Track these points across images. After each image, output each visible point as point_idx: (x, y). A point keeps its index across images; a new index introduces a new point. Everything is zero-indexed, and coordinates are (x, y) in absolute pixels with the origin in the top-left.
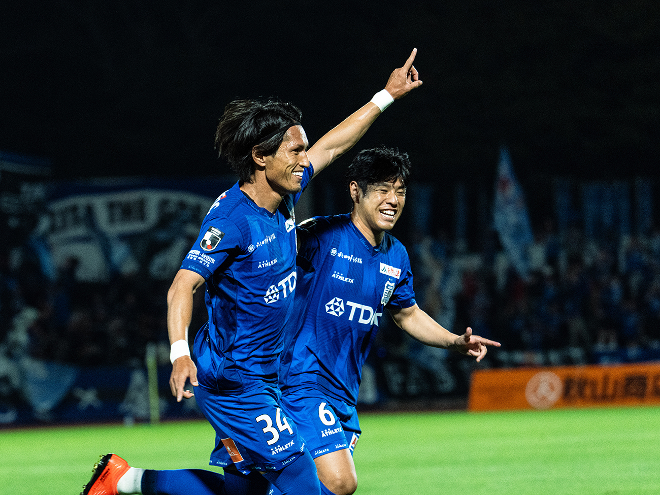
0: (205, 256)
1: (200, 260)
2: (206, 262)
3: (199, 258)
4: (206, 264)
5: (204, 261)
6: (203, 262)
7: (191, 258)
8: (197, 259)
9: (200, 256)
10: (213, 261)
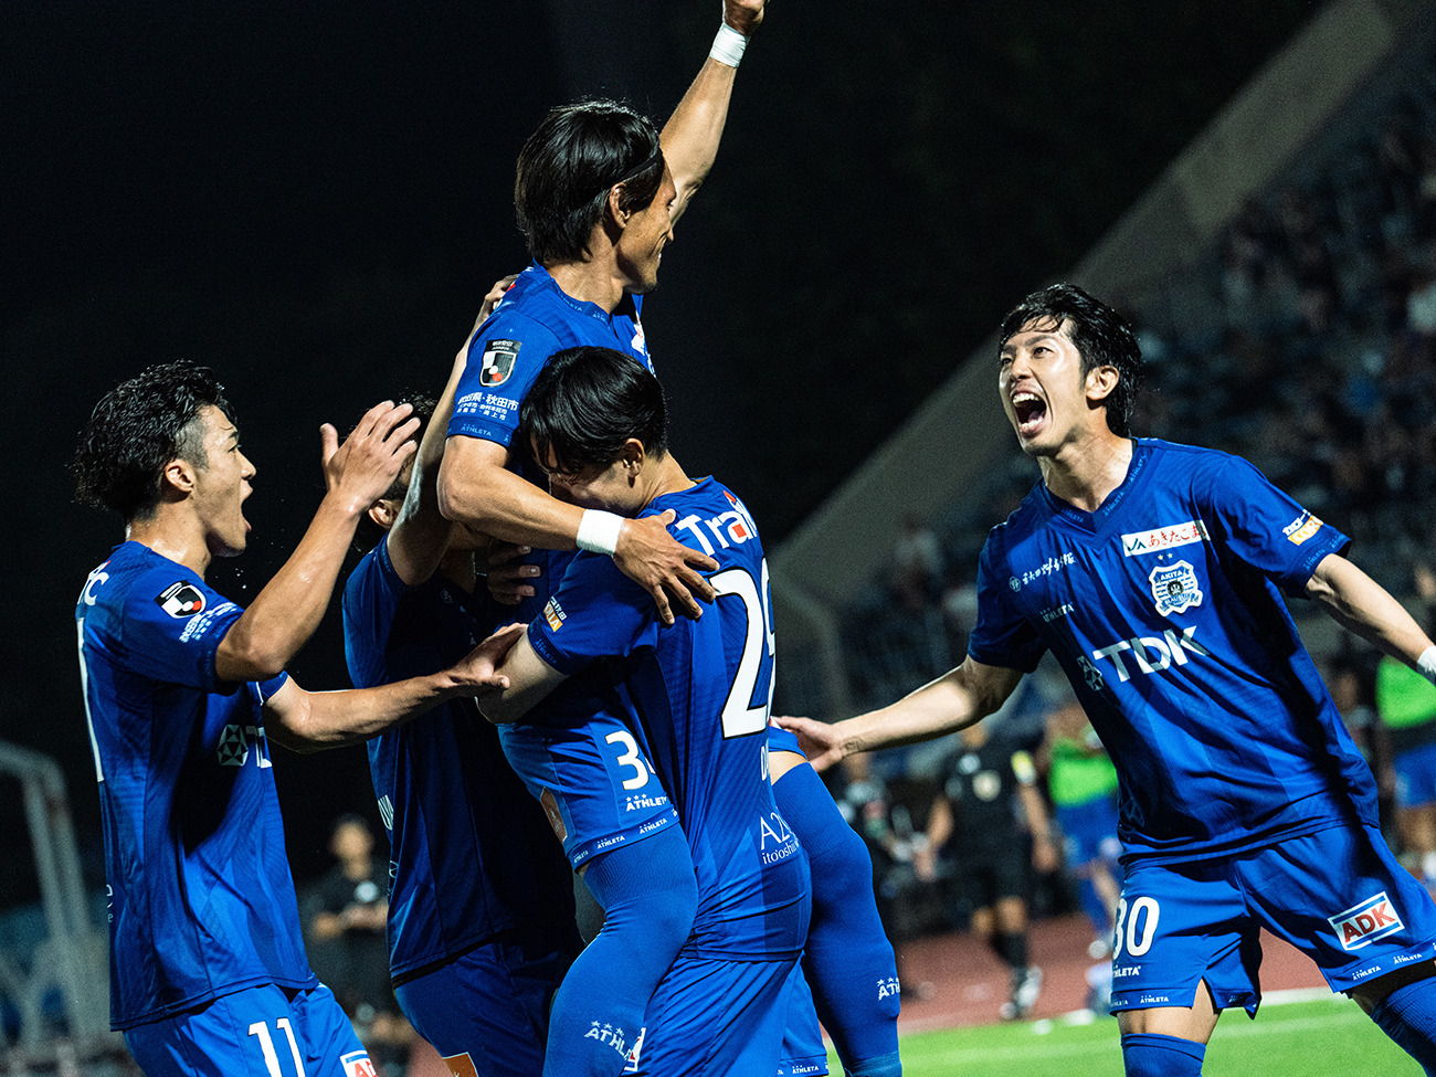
0: (494, 398)
1: (483, 411)
2: (498, 410)
3: (482, 407)
4: (499, 414)
5: (493, 409)
6: (492, 412)
7: (466, 410)
8: (478, 408)
9: (483, 402)
10: (514, 404)
